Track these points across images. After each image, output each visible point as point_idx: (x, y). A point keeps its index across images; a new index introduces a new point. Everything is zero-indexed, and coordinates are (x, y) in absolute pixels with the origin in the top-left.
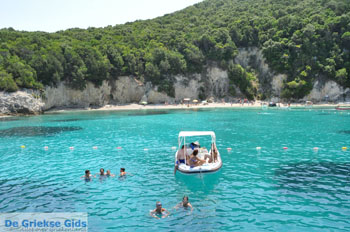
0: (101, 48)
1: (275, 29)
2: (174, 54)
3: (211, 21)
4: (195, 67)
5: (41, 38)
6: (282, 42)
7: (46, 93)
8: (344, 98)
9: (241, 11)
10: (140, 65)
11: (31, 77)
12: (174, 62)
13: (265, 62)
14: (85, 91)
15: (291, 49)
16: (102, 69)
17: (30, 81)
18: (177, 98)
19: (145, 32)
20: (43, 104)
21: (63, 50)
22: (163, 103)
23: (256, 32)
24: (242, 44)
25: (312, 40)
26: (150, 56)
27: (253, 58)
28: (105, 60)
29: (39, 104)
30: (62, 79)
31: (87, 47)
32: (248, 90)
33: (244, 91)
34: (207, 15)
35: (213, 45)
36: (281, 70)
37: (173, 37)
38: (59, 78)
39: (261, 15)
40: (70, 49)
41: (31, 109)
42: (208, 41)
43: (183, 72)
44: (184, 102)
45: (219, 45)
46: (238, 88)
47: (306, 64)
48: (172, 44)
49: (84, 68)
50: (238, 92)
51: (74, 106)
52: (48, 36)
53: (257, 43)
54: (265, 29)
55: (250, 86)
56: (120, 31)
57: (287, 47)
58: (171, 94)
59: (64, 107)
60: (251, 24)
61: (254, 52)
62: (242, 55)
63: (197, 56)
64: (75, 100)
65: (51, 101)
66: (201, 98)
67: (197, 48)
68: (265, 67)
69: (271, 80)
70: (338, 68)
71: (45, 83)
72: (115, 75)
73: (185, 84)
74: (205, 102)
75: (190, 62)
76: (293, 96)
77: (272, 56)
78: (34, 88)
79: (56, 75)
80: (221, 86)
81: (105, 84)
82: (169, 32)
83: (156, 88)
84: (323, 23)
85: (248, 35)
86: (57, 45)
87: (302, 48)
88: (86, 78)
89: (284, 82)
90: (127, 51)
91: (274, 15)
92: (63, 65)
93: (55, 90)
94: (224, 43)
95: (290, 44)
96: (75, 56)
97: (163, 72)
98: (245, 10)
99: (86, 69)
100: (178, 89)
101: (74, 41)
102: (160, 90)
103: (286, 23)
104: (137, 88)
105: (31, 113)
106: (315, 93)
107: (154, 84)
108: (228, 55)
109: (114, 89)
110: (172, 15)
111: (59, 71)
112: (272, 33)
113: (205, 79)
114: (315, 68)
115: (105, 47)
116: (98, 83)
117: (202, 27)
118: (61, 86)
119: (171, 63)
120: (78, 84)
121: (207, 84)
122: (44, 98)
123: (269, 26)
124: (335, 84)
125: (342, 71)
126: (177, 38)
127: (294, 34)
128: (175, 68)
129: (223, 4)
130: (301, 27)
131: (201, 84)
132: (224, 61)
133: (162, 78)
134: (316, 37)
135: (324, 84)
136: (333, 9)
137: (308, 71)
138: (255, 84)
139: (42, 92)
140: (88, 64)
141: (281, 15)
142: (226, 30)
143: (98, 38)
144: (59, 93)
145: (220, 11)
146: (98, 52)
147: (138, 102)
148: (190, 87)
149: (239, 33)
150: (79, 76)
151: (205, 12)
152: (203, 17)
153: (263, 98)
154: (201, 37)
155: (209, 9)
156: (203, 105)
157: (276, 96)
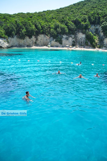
0: (32, 22)
2: (63, 26)
3: (80, 12)
4: (72, 32)
5: (7, 17)
7: (9, 40)
9: (94, 8)
10: (48, 30)
11: (3, 33)
12: (63, 29)
13: (102, 32)
14: (25, 40)
16: (32, 31)
17: (2, 35)
18: (63, 45)
19: (51, 15)
20: (8, 45)
21: (16, 22)
22: (57, 46)
23: (99, 18)
24: (93, 23)
26: (53, 26)
27: (97, 30)
28: (34, 27)
29: (6, 44)
30: (16, 35)
31: (26, 21)
32: (94, 43)
33: (92, 44)
34: (79, 9)
35: (80, 23)
37: (63, 18)
38: (14, 34)
39: (103, 10)
40: (19, 22)
41: (3, 46)
42: (78, 21)
43: (66, 34)
44: (67, 47)
45: (83, 23)
46: (89, 42)
48: (62, 21)
49: (25, 30)
50: (89, 44)
51: (20, 46)
52: (10, 16)
53: (99, 23)
54: (103, 17)
55: (94, 41)
56: (41, 15)
58: (61, 42)
59: (16, 46)
60: (98, 14)
61: (98, 27)
62: (92, 28)
63: (73, 27)
64: (21, 43)
65: (11, 44)
66: (73, 45)
67: (73, 24)
68: (102, 34)
69: (104, 40)
71: (9, 36)
72: (38, 33)
73: (67, 39)
75: (70, 29)
77: (105, 29)
78: (4, 38)
79: (13, 32)
80: (82, 41)
81: (33, 37)
82: (61, 16)
83: (55, 40)
85: (96, 18)
86: (13, 20)
88: (25, 34)
90: (43, 23)
92: (16, 28)
93: (12, 39)
94: (85, 22)
96: (21, 25)
97: (58, 33)
98: (96, 7)
99: (25, 31)
100: (64, 41)
101: (21, 18)
102: (56, 41)
104: (46, 40)
105: (3, 48)
107: (54, 38)
108: (86, 28)
109: (37, 40)
110: (63, 8)
111: (14, 31)
112: (106, 19)
113: (76, 37)
115: (34, 21)
116: (30, 37)
117: (76, 14)
118: (15, 37)
119: (61, 29)
120: (22, 37)
121: (76, 40)
122: (8, 42)
126: (65, 19)
128: (63, 32)
129: (86, 4)
131: (74, 40)
132: (84, 30)
133: (57, 36)
138: (96, 41)
139: (7, 40)
140: (26, 29)
142: (86, 16)
143: (31, 17)
144: (14, 40)
145: (85, 8)
147: (47, 46)
148: (68, 41)
149: (92, 18)
150: (22, 34)
151: (78, 7)
152: (77, 10)
153: (100, 48)
154: (75, 19)
155: (80, 6)
156: (74, 48)
157: (105, 47)
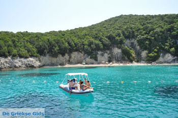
0: (65, 39)
1: (142, 31)
2: (97, 42)
3: (113, 27)
4: (106, 48)
5: (39, 35)
6: (145, 36)
7: (41, 59)
8: (174, 61)
9: (126, 23)
10: (82, 47)
11: (35, 52)
13: (138, 45)
14: (58, 58)
15: (150, 40)
16: (65, 48)
17: (34, 53)
18: (99, 61)
19: (84, 32)
20: (40, 64)
21: (49, 40)
22: (93, 64)
23: (133, 32)
24: (127, 37)
25: (158, 35)
26: (86, 42)
27: (132, 43)
28: (67, 44)
29: (38, 64)
30: (48, 53)
31: (59, 39)
32: (131, 58)
33: (129, 58)
34: (111, 25)
35: (114, 38)
36: (145, 49)
37: (97, 34)
38: (47, 52)
39: (135, 25)
40: (51, 40)
41: (35, 66)
42: (112, 36)
43: (101, 50)
44: (102, 63)
45: (117, 38)
46: (126, 57)
47: (156, 46)
48: (96, 37)
49: (57, 48)
50: (126, 58)
51: (53, 65)
52: (42, 34)
53: (134, 37)
54: (137, 31)
55: (132, 56)
56: (73, 32)
57: (147, 39)
58: (96, 59)
59: (48, 65)
60: (131, 28)
61: (133, 41)
62: (127, 42)
63: (107, 43)
64: (53, 62)
65: (43, 63)
66: (109, 61)
67: (107, 39)
68: (138, 48)
69: (141, 53)
70: (171, 48)
71: (41, 55)
72: (71, 51)
73: (102, 55)
74: (111, 63)
75: (104, 45)
76: (151, 60)
77: (141, 42)
78: (36, 57)
79: (46, 51)
80: (119, 56)
81: (66, 55)
82: (94, 32)
83: (89, 57)
84: (163, 28)
85: (130, 33)
86: (46, 38)
87: (154, 39)
88: (58, 52)
89: (147, 54)
90: (76, 40)
91: (141, 24)
92: (49, 46)
93: (44, 58)
94: (119, 37)
95: (149, 37)
96: (53, 42)
97: (92, 50)
98: (128, 22)
99: (58, 48)
100: (99, 57)
101: (53, 36)
102: (91, 58)
103: (147, 28)
104: (81, 57)
105: (35, 68)
106: (161, 59)
107: (88, 55)
108: (121, 42)
109: (70, 57)
110: (95, 25)
111: (47, 49)
112: (141, 32)
113: (111, 53)
114: (161, 48)
115: (66, 39)
116: (63, 55)
117: (109, 30)
118: (48, 56)
119: (96, 46)
120: (55, 55)
121: (112, 55)
122: (40, 61)
123: (139, 29)
124: (170, 55)
125: (173, 49)
126: (98, 35)
127: (151, 33)
128: (98, 48)
129: (118, 20)
130: (153, 30)
131: (110, 55)
132: (119, 45)
133: (92, 53)
134: (161, 34)
135: (165, 55)
136: (167, 22)
137: (158, 49)
138: (134, 55)
139: (39, 58)
140: (59, 46)
141: (144, 24)
142: (120, 31)
143: (64, 35)
144: (47, 59)
145: (117, 23)
146: (64, 41)
147: (81, 63)
148: (103, 57)
149: (126, 32)
150: (55, 52)
151: (110, 23)
152: (109, 26)
153: (138, 62)
154: (109, 34)
155: (112, 22)
157: (143, 60)
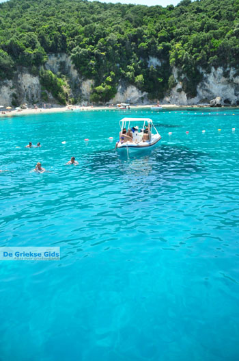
1: (81, 36)
3: (19, 25)
4: (5, 73)
6: (88, 49)
8: (141, 100)
9: (48, 16)
13: (74, 68)
15: (97, 57)
23: (64, 38)
24: (52, 50)
25: (115, 48)
27: (63, 64)
32: (60, 95)
33: (56, 96)
34: (13, 18)
35: (22, 50)
36: (89, 76)
39: (68, 22)
42: (16, 46)
45: (28, 51)
46: (50, 93)
47: (110, 71)
50: (51, 97)
53: (65, 49)
54: (72, 36)
55: (61, 91)
57: (93, 54)
60: (59, 30)
61: (64, 58)
62: (52, 61)
63: (6, 62)
66: (15, 104)
67: (5, 53)
68: (75, 73)
69: (81, 85)
70: (136, 74)
74: (19, 108)
76: (101, 100)
77: (80, 62)
80: (34, 92)
84: (123, 33)
85: (56, 40)
87: (107, 55)
89: (92, 86)
91: (80, 22)
94: (33, 48)
95: (95, 51)
98: (53, 15)
103: (92, 30)
106: (118, 97)
108: (38, 61)
112: (79, 40)
113: (17, 85)
114: (118, 74)
117: (10, 30)
121: (19, 90)
123: (76, 33)
124: (135, 89)
125: (140, 78)
127: (99, 42)
129: (29, 7)
130: (105, 35)
131: (14, 91)
132: (34, 67)
134: (118, 45)
135: (126, 89)
136: (131, 22)
137: (112, 77)
138: (66, 90)
141: (87, 22)
142: (35, 35)
145: (27, 15)
149: (47, 38)
151: (11, 14)
152: (9, 19)
153: (75, 103)
154: (9, 41)
155: (14, 11)
156: (17, 111)
157: (86, 100)
